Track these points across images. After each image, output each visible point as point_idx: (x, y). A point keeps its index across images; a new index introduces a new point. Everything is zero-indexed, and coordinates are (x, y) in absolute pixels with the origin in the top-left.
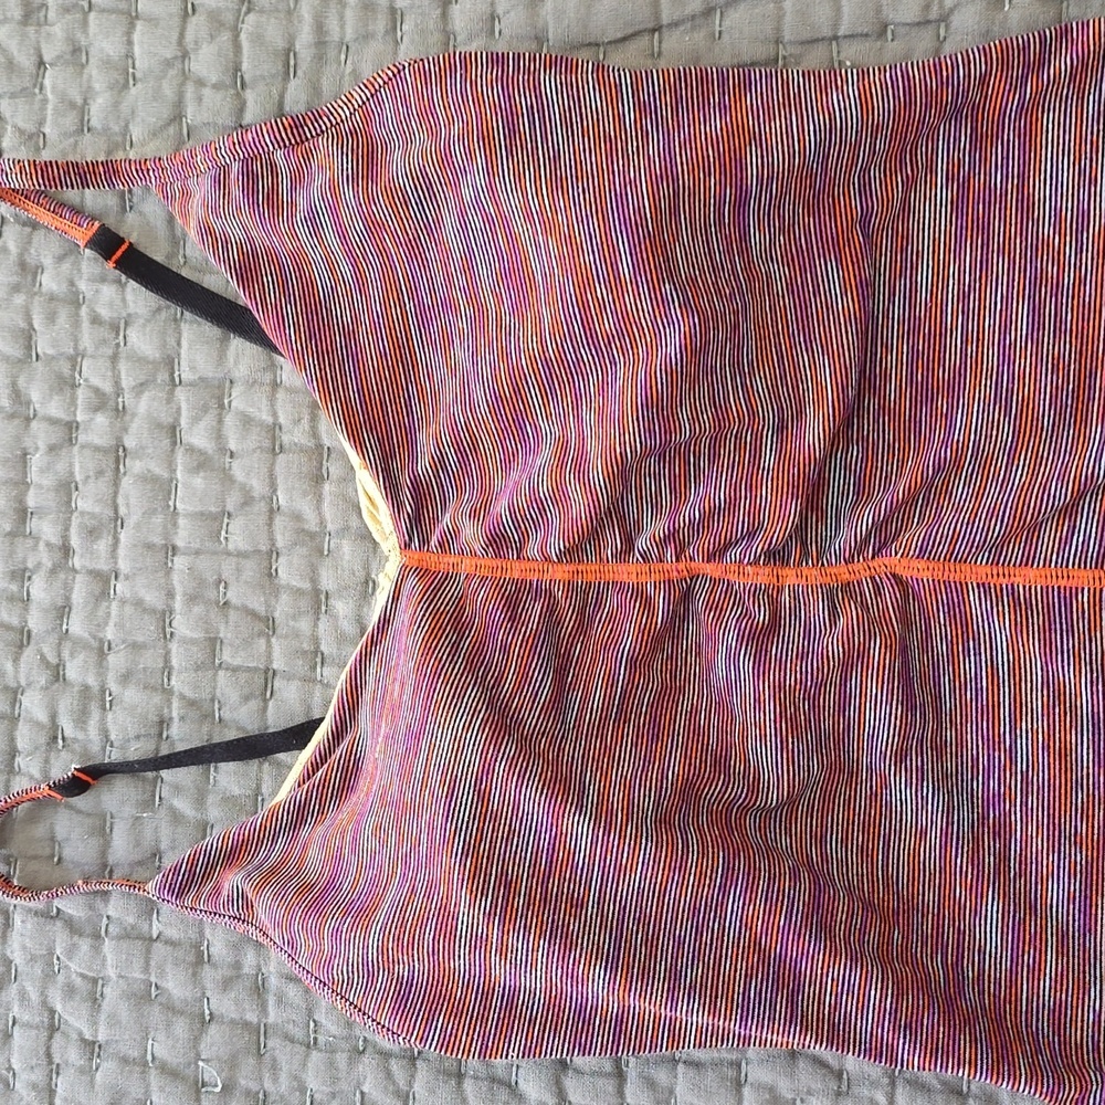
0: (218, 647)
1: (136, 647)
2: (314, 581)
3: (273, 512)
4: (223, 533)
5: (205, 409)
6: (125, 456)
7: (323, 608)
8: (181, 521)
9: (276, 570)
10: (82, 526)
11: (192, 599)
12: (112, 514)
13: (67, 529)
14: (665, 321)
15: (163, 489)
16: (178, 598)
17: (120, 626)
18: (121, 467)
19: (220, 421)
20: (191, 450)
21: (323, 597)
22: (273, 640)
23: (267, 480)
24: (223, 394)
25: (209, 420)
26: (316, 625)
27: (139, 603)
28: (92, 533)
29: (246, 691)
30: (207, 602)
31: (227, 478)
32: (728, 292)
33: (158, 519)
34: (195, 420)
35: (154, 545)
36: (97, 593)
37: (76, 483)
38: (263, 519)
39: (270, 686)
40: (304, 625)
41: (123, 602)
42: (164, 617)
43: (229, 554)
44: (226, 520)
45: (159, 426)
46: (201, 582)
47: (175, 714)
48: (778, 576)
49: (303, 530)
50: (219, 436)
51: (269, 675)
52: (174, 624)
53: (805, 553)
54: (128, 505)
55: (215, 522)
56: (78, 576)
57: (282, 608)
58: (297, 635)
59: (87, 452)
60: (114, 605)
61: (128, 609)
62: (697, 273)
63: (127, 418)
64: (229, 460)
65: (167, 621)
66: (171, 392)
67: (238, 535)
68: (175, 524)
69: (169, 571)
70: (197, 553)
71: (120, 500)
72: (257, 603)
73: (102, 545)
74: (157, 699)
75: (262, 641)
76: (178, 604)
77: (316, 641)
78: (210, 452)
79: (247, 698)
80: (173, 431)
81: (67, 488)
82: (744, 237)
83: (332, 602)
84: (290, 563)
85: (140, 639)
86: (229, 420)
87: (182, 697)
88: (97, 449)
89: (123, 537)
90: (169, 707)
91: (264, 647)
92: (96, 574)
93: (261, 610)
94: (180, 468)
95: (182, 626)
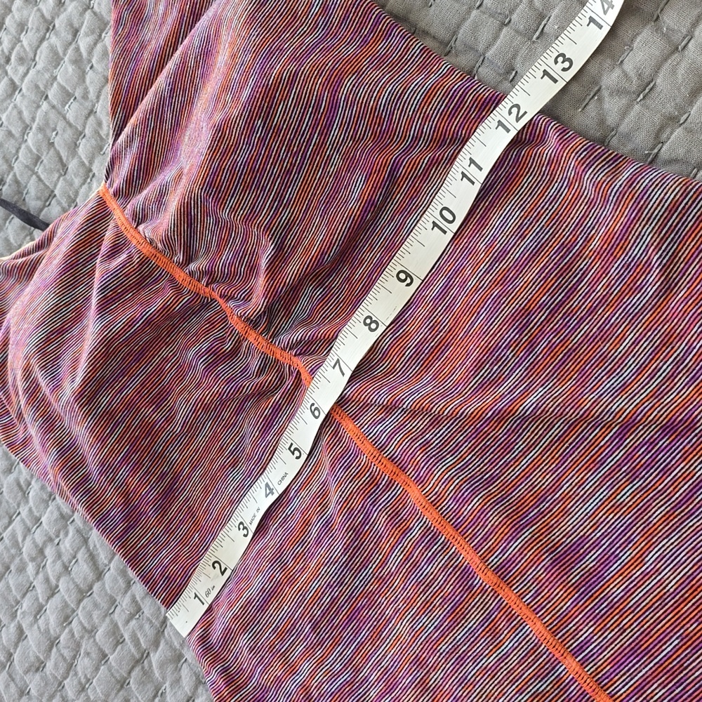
0: (39, 163)
1: (10, 134)
2: (91, 162)
3: (92, 112)
4: (67, 105)
5: (93, 32)
6: (52, 30)
7: (89, 180)
8: (55, 85)
9: (80, 143)
10: (18, 54)
11: (40, 129)
12: (33, 56)
13: (13, 49)
14: (246, 140)
15: (56, 60)
16: (36, 123)
17: (8, 118)
18: (48, 34)
19: (95, 44)
20: (77, 49)
21: (91, 175)
22: (61, 178)
23: (96, 94)
24: (105, 29)
25: (90, 39)
26: (81, 186)
27: (20, 113)
28: (21, 60)
29: (39, 194)
30: (45, 135)
31: (82, 77)
32: (295, 150)
33: (47, 76)
34: (87, 35)
35: (39, 88)
36: (8, 93)
37: (28, 28)
38: (86, 112)
39: (50, 200)
40: (77, 181)
41: (15, 106)
42: (26, 128)
43: (65, 118)
44: (72, 100)
45: (71, 25)
46: (47, 124)
47: (8, 181)
48: (247, 332)
49: (99, 133)
50: (91, 51)
51: (52, 195)
52: (29, 135)
53: (267, 329)
54: (40, 57)
55: (67, 96)
56: (6, 77)
57: (73, 165)
58: (71, 184)
59: (38, 14)
60: (12, 105)
61: (15, 112)
62: (285, 127)
63: (62, 10)
64: (88, 68)
65: (27, 131)
66: (85, 10)
67: (73, 111)
68: (52, 84)
69: (39, 107)
70: (53, 107)
71: (38, 52)
72: (64, 154)
73: (22, 69)
74: (5, 167)
75: (57, 175)
76: (34, 126)
77: (77, 193)
78: (84, 57)
79: (38, 198)
80: (76, 32)
81: (22, 27)
82: (329, 126)
83: (94, 179)
84: (85, 145)
85: (14, 132)
86: (99, 46)
87: (15, 175)
88: (43, 16)
89: (31, 72)
90: (8, 175)
91: (56, 179)
92: (12, 82)
93: (64, 159)
94: (68, 56)
95: (31, 139)
